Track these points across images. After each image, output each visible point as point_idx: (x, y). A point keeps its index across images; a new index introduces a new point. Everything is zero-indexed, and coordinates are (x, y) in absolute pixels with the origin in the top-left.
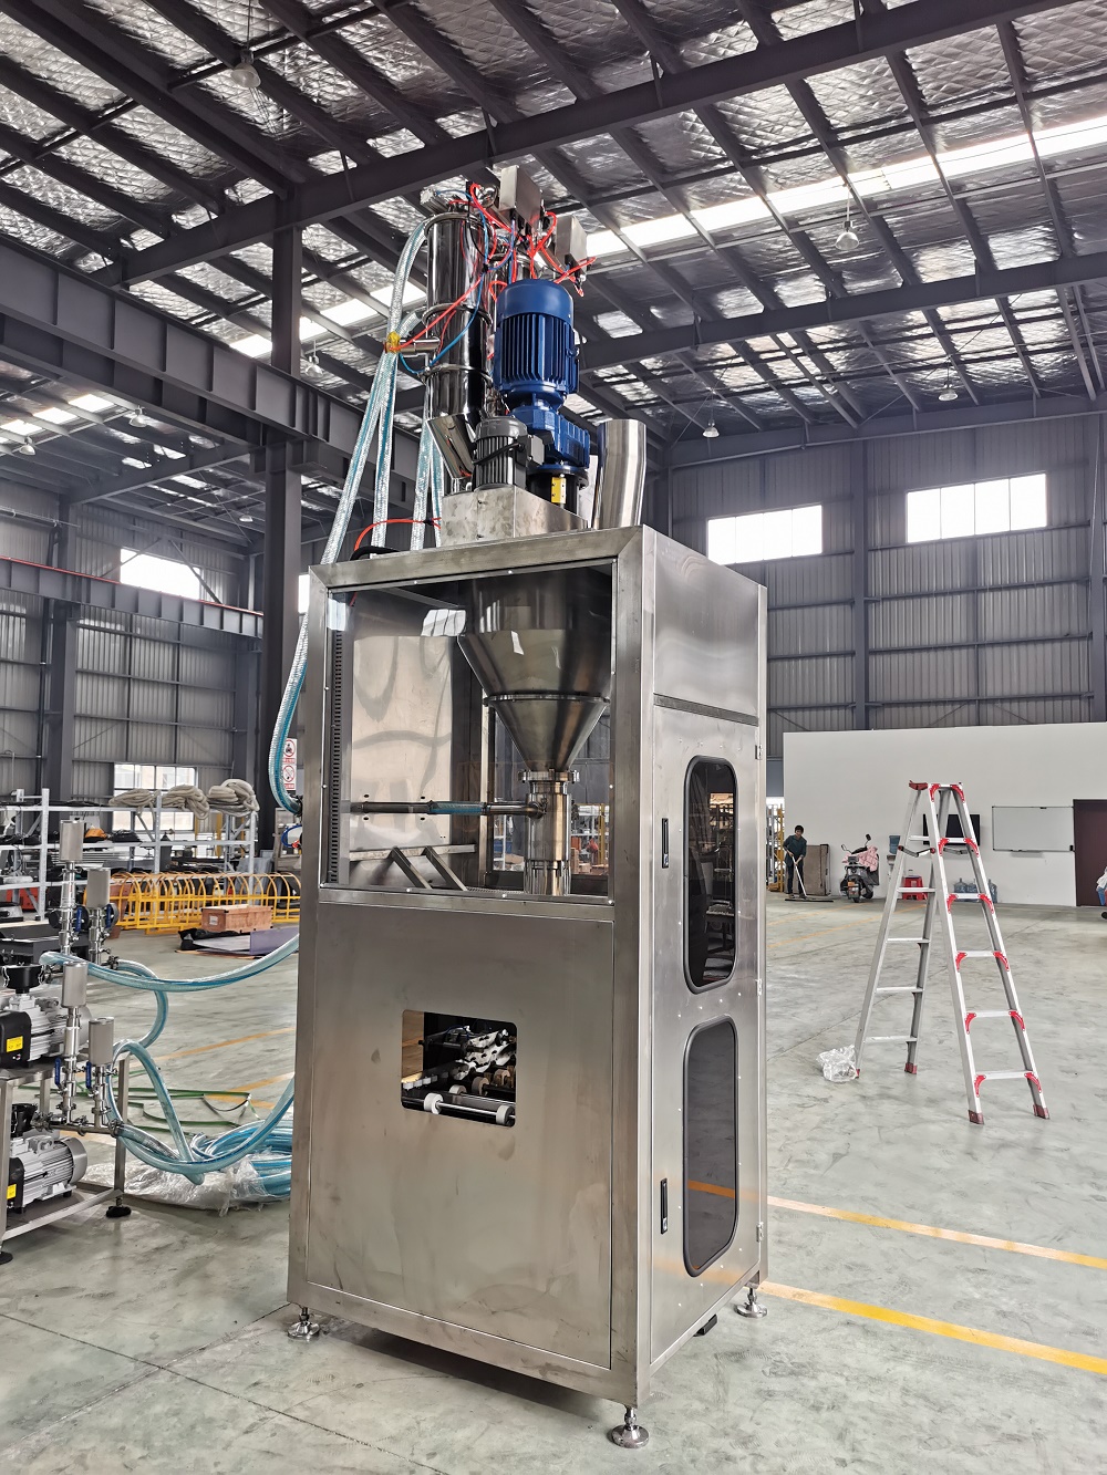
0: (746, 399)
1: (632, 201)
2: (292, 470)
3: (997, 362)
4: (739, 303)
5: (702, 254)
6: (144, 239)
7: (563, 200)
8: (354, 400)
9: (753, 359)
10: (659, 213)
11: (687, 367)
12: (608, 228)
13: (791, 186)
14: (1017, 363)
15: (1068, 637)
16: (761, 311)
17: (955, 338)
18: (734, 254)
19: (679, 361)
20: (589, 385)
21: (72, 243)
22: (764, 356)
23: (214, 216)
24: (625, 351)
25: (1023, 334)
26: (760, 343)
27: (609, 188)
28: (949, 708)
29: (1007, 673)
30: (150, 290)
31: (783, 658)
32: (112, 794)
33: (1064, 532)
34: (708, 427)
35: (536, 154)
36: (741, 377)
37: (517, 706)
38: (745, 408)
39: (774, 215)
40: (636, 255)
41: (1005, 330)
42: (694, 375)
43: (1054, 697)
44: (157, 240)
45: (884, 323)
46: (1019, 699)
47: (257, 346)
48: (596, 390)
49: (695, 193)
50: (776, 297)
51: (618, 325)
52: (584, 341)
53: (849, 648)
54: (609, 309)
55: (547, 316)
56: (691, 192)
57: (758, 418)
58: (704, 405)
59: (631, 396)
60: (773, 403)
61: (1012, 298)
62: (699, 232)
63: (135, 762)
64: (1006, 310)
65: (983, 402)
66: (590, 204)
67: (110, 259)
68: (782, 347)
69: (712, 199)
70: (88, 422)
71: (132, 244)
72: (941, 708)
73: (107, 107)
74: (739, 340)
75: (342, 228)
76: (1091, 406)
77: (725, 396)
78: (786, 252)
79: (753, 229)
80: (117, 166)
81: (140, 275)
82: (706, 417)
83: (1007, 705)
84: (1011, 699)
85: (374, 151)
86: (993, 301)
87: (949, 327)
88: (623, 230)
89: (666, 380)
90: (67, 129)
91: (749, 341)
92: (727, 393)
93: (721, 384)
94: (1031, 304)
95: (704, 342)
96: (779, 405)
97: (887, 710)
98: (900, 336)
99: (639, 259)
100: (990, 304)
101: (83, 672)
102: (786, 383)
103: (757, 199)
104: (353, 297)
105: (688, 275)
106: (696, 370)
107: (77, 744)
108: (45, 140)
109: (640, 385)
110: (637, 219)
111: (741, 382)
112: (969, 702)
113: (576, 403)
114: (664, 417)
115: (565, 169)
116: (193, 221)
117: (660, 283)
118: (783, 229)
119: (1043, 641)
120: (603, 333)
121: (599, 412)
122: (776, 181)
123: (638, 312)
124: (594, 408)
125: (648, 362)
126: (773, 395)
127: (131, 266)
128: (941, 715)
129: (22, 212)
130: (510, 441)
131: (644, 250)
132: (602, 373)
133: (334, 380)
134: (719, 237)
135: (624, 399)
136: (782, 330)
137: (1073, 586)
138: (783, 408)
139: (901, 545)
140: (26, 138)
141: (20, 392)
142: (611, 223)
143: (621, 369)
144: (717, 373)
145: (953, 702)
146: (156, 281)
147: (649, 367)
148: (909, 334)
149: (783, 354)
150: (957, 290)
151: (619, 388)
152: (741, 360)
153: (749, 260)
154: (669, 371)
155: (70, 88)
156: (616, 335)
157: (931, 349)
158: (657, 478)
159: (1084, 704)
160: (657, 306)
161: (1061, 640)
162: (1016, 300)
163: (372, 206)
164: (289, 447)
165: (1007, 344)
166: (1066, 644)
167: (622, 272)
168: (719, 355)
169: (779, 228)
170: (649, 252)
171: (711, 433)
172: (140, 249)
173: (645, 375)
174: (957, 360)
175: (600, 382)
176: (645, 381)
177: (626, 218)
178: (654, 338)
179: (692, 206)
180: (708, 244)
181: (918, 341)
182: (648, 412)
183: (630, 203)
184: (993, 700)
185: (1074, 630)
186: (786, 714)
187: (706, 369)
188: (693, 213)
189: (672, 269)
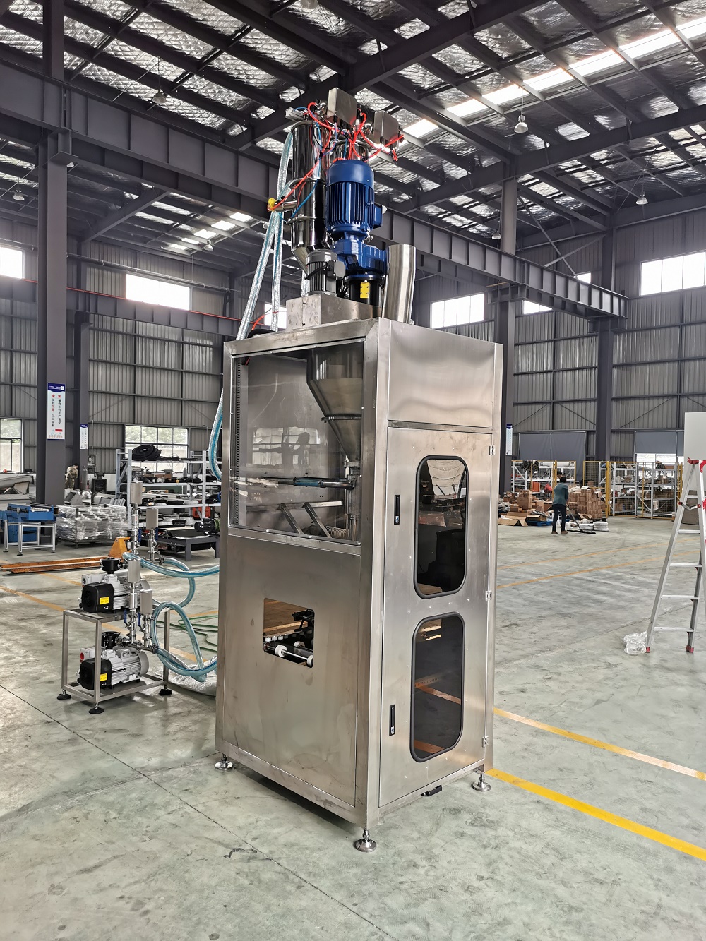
0: (670, 174)
1: (576, 45)
4: (663, 107)
5: (630, 76)
6: (265, 112)
7: (527, 51)
8: (398, 200)
9: (674, 146)
10: (596, 50)
11: (624, 156)
12: (558, 66)
13: (694, 18)
16: (677, 111)
18: (655, 73)
19: (618, 153)
20: (554, 175)
21: (224, 120)
22: (682, 143)
23: (303, 92)
24: (578, 149)
26: (678, 134)
27: (559, 38)
30: (269, 143)
34: (640, 198)
35: (505, 23)
36: (667, 159)
38: (672, 181)
39: (682, 41)
40: (581, 83)
42: (630, 161)
44: (272, 111)
48: (559, 178)
49: (622, 33)
50: (690, 101)
51: (573, 131)
52: (548, 145)
54: (565, 122)
56: (620, 33)
57: (681, 187)
58: (638, 181)
59: (585, 180)
60: (691, 176)
62: (626, 61)
66: (545, 52)
67: (245, 127)
68: (694, 134)
69: (636, 34)
71: (257, 115)
73: (236, 32)
74: (662, 133)
75: (381, 89)
77: (654, 174)
78: (694, 66)
79: (669, 52)
80: (246, 68)
81: (262, 134)
82: (639, 189)
85: (399, 36)
88: (571, 66)
89: (610, 167)
90: (214, 50)
91: (670, 133)
92: (656, 171)
93: (651, 166)
96: (696, 176)
99: (583, 85)
102: (701, 160)
103: (669, 31)
105: (624, 93)
106: (631, 158)
108: (204, 58)
109: (591, 172)
110: (579, 56)
111: (666, 163)
113: (545, 189)
114: (609, 192)
115: (526, 29)
116: (292, 97)
117: (598, 98)
118: (690, 50)
120: (562, 139)
121: (561, 193)
122: (684, 16)
123: (585, 120)
124: (558, 191)
125: (596, 155)
126: (690, 170)
127: (258, 129)
129: (194, 104)
131: (586, 78)
132: (564, 165)
134: (641, 62)
135: (580, 182)
136: (694, 123)
138: (699, 179)
140: (193, 58)
141: (202, 213)
142: (561, 61)
143: (576, 162)
144: (647, 158)
146: (272, 137)
147: (597, 159)
149: (695, 140)
151: (576, 175)
152: (664, 147)
153: (666, 75)
154: (613, 160)
155: (215, 23)
156: (571, 139)
158: (604, 235)
160: (602, 114)
163: (400, 72)
167: (572, 95)
168: (648, 145)
169: (687, 49)
170: (589, 79)
171: (642, 202)
172: (262, 118)
173: (594, 165)
175: (563, 173)
176: (593, 168)
177: (573, 57)
178: (599, 138)
179: (620, 42)
180: (634, 68)
182: (599, 190)
183: (576, 46)
187: (639, 156)
188: (621, 47)
189: (609, 89)
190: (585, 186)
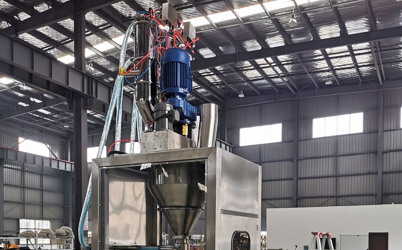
0: (254, 82)
1: (212, 5)
2: (83, 109)
3: (347, 70)
4: (252, 45)
5: (239, 26)
6: (23, 16)
7: (186, 4)
8: (107, 81)
9: (257, 67)
10: (223, 9)
11: (233, 70)
12: (203, 15)
14: (354, 70)
15: (369, 173)
16: (260, 49)
17: (332, 60)
18: (250, 27)
19: (230, 68)
20: (196, 76)
22: (261, 66)
23: (51, 8)
24: (209, 63)
25: (357, 59)
26: (260, 61)
28: (326, 199)
29: (348, 186)
30: (26, 37)
31: (267, 181)
32: (19, 230)
33: (369, 134)
34: (240, 93)
36: (253, 74)
37: (170, 211)
38: (254, 86)
39: (266, 12)
40: (214, 26)
41: (350, 58)
42: (235, 73)
43: (363, 195)
44: (29, 16)
45: (306, 54)
46: (351, 196)
47: (68, 59)
48: (199, 78)
50: (266, 44)
51: (207, 53)
52: (194, 59)
53: (291, 177)
54: (204, 47)
55: (180, 63)
56: (235, 2)
57: (259, 90)
58: (239, 85)
59: (212, 81)
60: (264, 84)
61: (353, 46)
62: (237, 18)
63: (27, 219)
64: (351, 50)
65: (341, 85)
66: (196, 6)
67: (10, 24)
68: (268, 63)
69: (242, 5)
70: (5, 88)
71: (19, 18)
72: (323, 199)
74: (252, 60)
75: (100, 13)
76: (380, 87)
77: (247, 81)
78: (270, 26)
79: (258, 17)
81: (23, 30)
82: (239, 89)
83: (347, 198)
84: (348, 196)
86: (346, 46)
87: (330, 56)
88: (209, 16)
89: (225, 75)
91: (256, 60)
92: (248, 80)
93: (245, 77)
94: (360, 48)
95: (239, 61)
97: (304, 200)
98: (312, 59)
99: (215, 27)
100: (345, 48)
101: (6, 185)
102: (270, 77)
103: (259, 5)
104: (105, 40)
105: (233, 34)
106: (236, 71)
107: (5, 212)
109: (215, 76)
110: (214, 12)
111: (253, 76)
112: (333, 197)
114: (224, 89)
116: (43, 9)
117: (222, 37)
118: (269, 17)
119: (360, 175)
121: (200, 87)
123: (214, 49)
124: (197, 85)
125: (218, 68)
126: (264, 81)
127: (19, 27)
128: (323, 202)
130: (167, 113)
131: (216, 24)
132: (201, 72)
133: (99, 73)
134: (245, 20)
135: (209, 82)
136: (268, 56)
137: (372, 155)
138: (268, 86)
139: (310, 138)
142: (204, 13)
143: (208, 70)
144: (244, 72)
145: (327, 197)
146: (29, 33)
147: (218, 70)
148: (315, 58)
149: (268, 65)
150: (333, 42)
151: (207, 78)
152: (253, 67)
153: (256, 29)
154: (226, 71)
156: (206, 57)
157: (323, 64)
159: (374, 198)
160: (222, 46)
161: (366, 174)
162: (354, 46)
163: (112, 5)
164: (82, 99)
165: (351, 63)
166: (368, 176)
167: (208, 32)
168: (244, 65)
169: (267, 17)
170: (218, 25)
171: (241, 96)
172: (22, 20)
173: (217, 73)
174: (332, 69)
175: (200, 75)
176: (217, 75)
177: (210, 11)
178: (220, 58)
179: (235, 7)
180: (241, 22)
181: (318, 61)
182: (218, 87)
184: (342, 196)
185: (371, 171)
186: (268, 201)
187: (240, 71)
188: (235, 10)
189: (227, 32)
190: (211, 84)
